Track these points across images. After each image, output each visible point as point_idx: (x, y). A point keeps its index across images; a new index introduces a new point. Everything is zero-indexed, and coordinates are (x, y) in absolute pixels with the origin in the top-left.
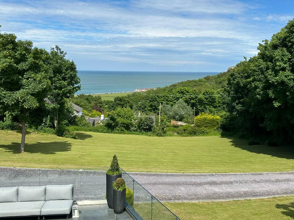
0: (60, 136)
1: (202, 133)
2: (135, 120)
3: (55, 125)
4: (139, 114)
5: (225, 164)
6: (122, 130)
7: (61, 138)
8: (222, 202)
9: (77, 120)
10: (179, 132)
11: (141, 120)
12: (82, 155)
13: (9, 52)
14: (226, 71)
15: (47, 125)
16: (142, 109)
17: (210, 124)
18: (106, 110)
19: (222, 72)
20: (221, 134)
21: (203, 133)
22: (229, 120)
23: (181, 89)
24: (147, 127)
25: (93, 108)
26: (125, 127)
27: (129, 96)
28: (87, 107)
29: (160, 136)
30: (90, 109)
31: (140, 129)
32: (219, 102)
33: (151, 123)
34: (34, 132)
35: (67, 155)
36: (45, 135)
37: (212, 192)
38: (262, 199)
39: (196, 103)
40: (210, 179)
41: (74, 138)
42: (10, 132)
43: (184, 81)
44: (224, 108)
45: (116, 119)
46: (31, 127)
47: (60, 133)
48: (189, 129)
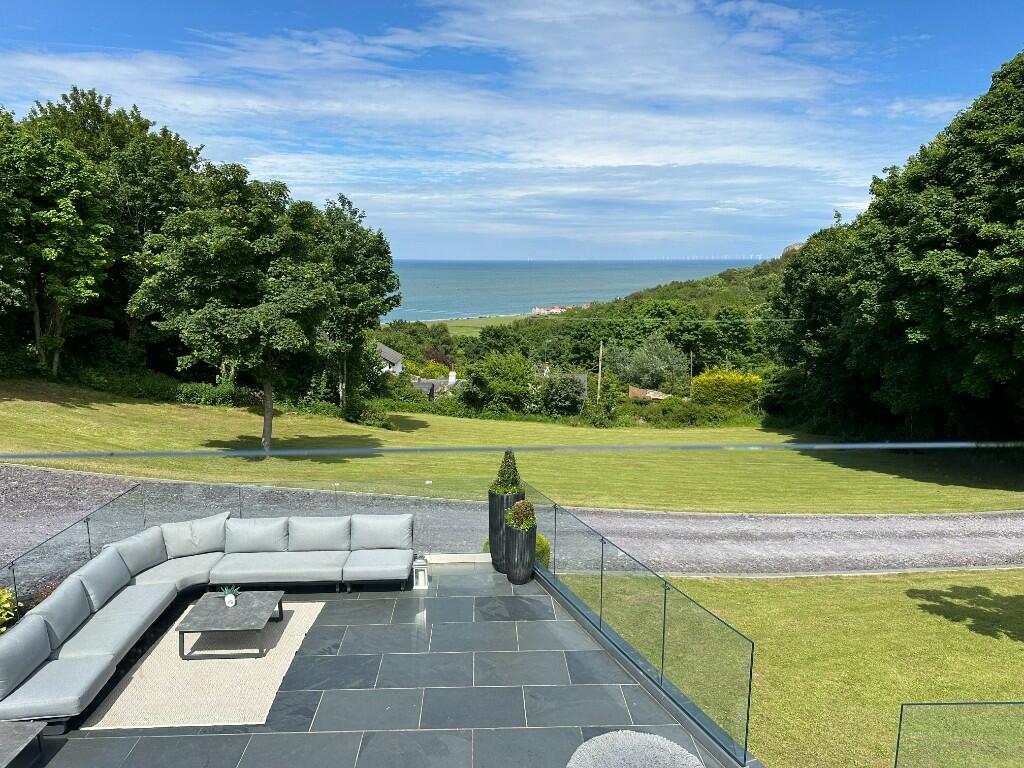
0: (352, 422)
1: (710, 421)
2: (536, 384)
3: (341, 393)
4: (547, 369)
5: (773, 494)
6: (502, 411)
7: (355, 426)
8: (767, 581)
9: (389, 383)
10: (650, 416)
11: (552, 386)
12: (411, 466)
13: (231, 211)
14: (778, 256)
15: (319, 393)
16: (554, 357)
17: (735, 395)
18: (459, 361)
19: (768, 258)
20: (762, 423)
21: (714, 420)
22: (786, 386)
23: (656, 306)
24: (568, 403)
25: (429, 355)
26: (509, 403)
27: (517, 326)
28: (413, 352)
29: (602, 425)
30: (421, 357)
31: (547, 408)
32: (759, 339)
33: (576, 392)
34: (289, 411)
35: (373, 466)
36: (317, 419)
37: (740, 556)
38: (871, 577)
39: (696, 341)
40: (735, 527)
41: (386, 427)
42: (231, 410)
43: (663, 286)
44: (772, 353)
45: (487, 383)
46: (280, 399)
47: (353, 414)
48: (677, 408)
